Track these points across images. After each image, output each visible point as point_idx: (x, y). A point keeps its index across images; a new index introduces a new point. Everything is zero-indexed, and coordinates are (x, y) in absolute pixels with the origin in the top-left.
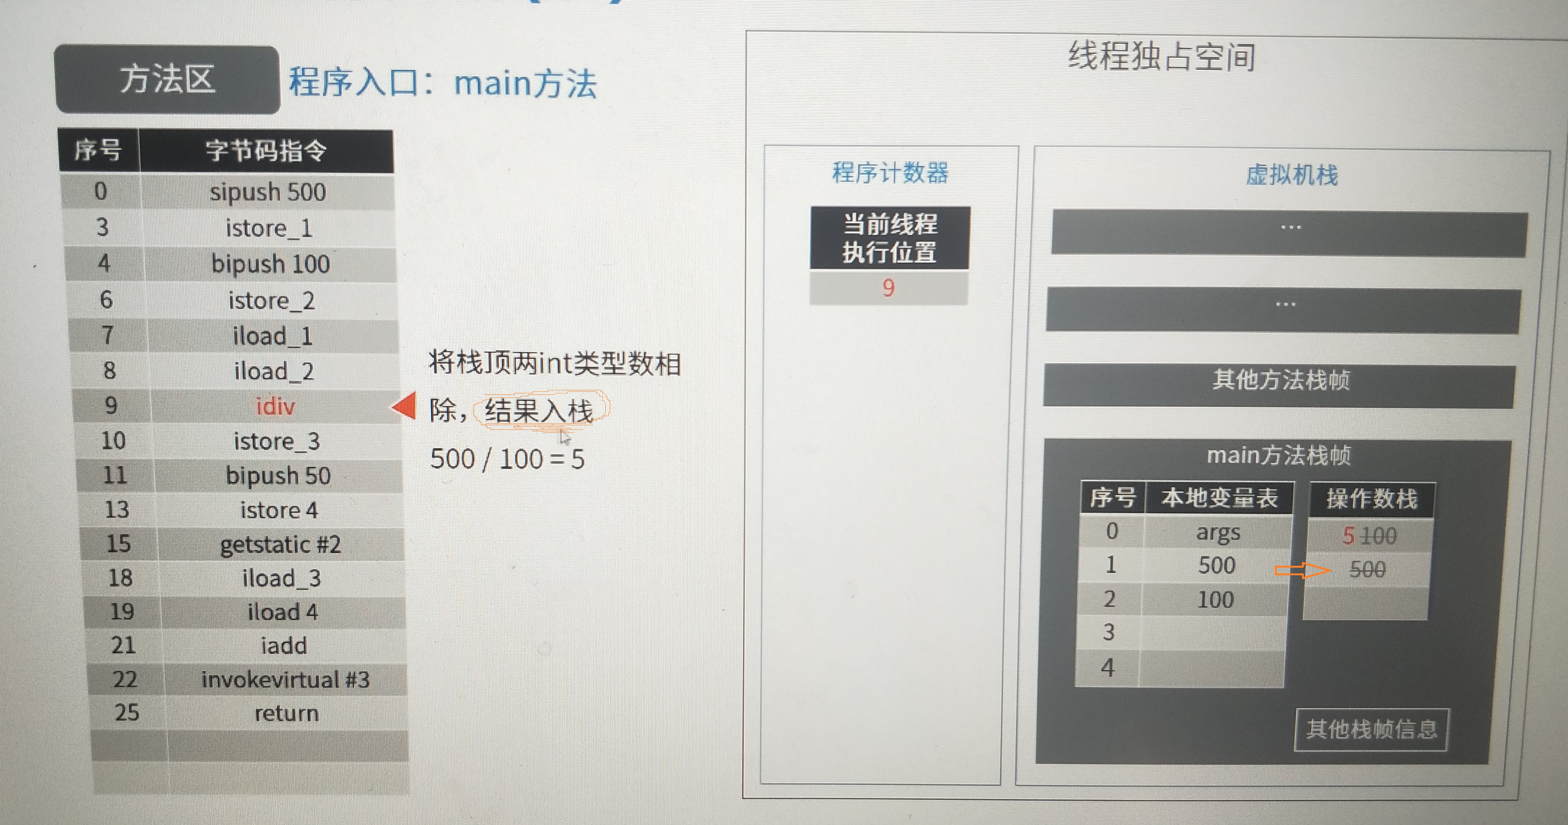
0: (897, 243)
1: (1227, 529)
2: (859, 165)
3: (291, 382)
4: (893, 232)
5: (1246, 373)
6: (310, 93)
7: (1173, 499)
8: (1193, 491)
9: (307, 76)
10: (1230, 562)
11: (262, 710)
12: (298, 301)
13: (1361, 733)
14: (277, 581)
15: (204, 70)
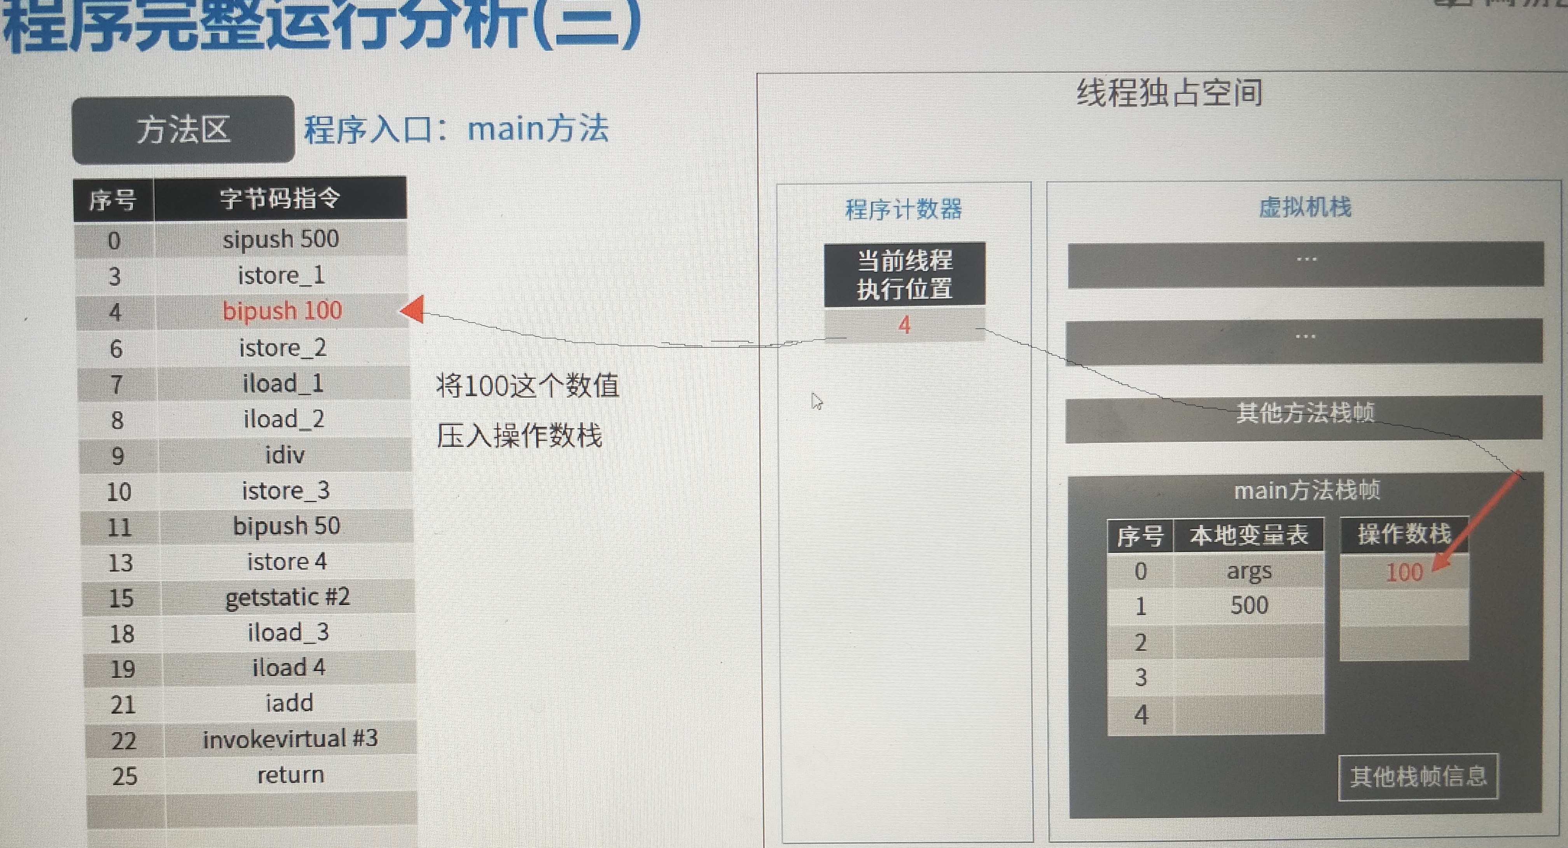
0: (912, 280)
1: (1258, 567)
2: (872, 203)
3: (301, 430)
4: (908, 269)
5: (1269, 406)
6: (325, 141)
7: (1201, 537)
8: (1222, 528)
9: (322, 125)
10: (1262, 601)
11: (265, 771)
12: (309, 348)
13: (1406, 781)
14: (283, 635)
15: (220, 120)
